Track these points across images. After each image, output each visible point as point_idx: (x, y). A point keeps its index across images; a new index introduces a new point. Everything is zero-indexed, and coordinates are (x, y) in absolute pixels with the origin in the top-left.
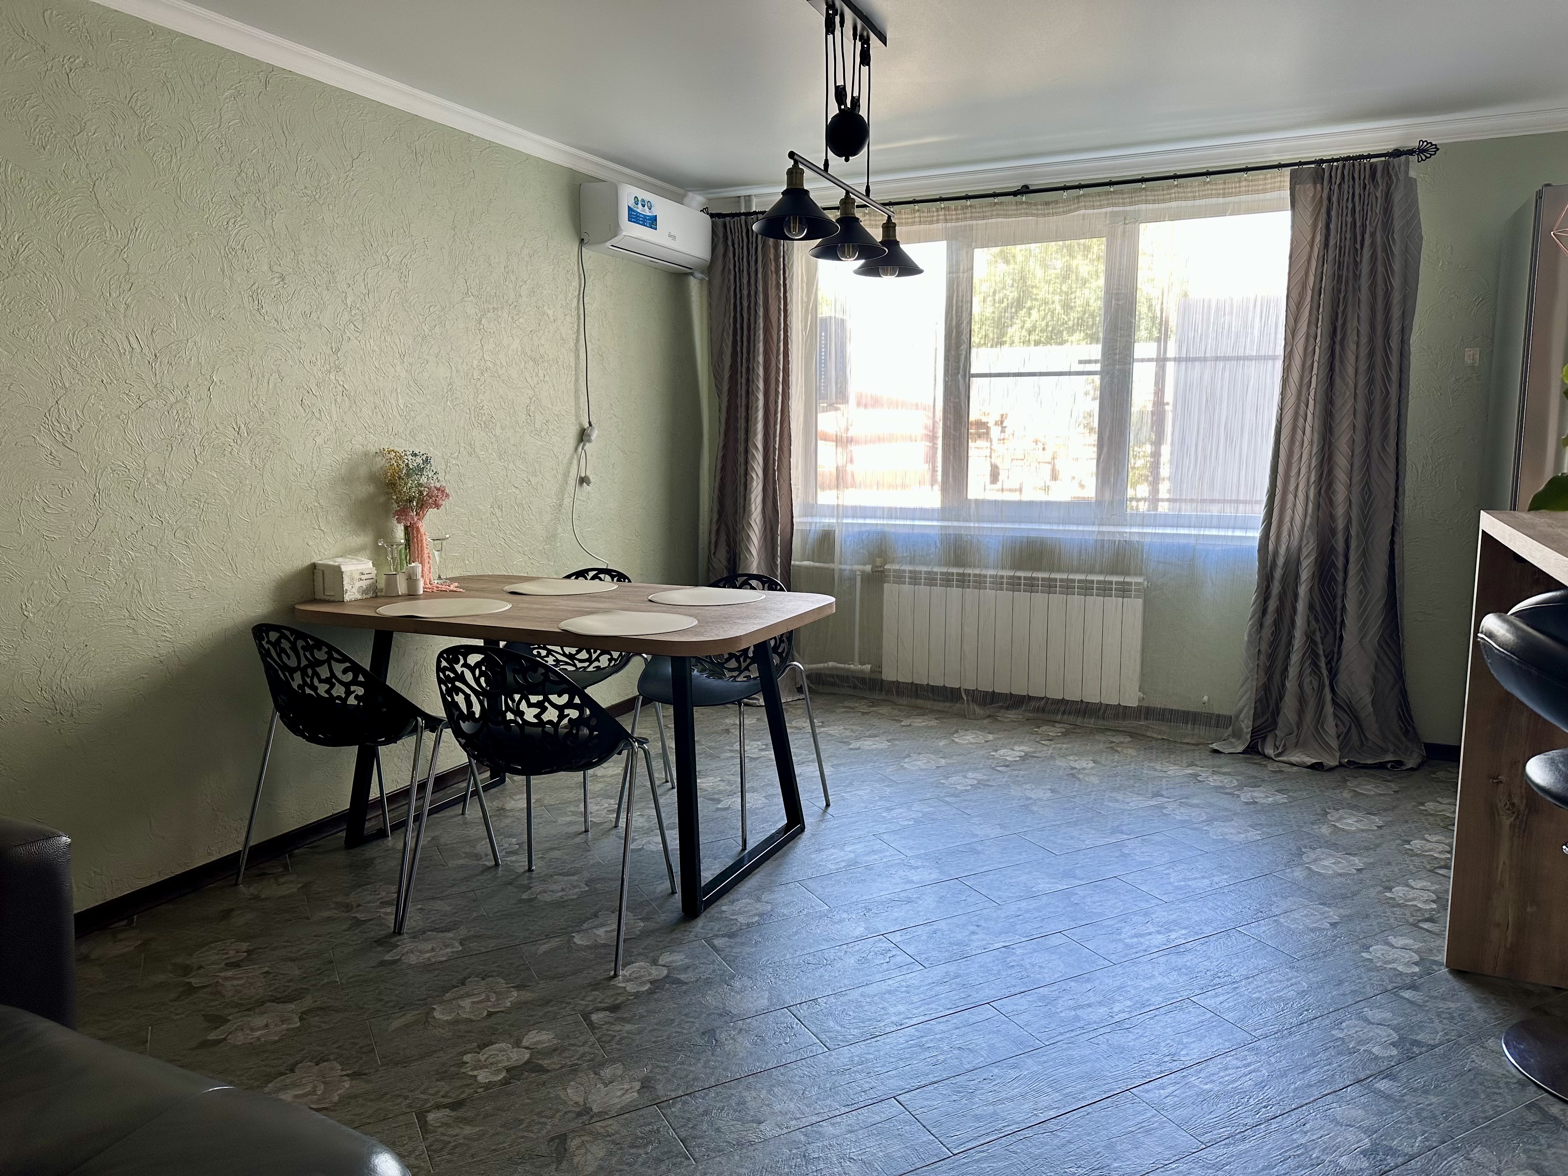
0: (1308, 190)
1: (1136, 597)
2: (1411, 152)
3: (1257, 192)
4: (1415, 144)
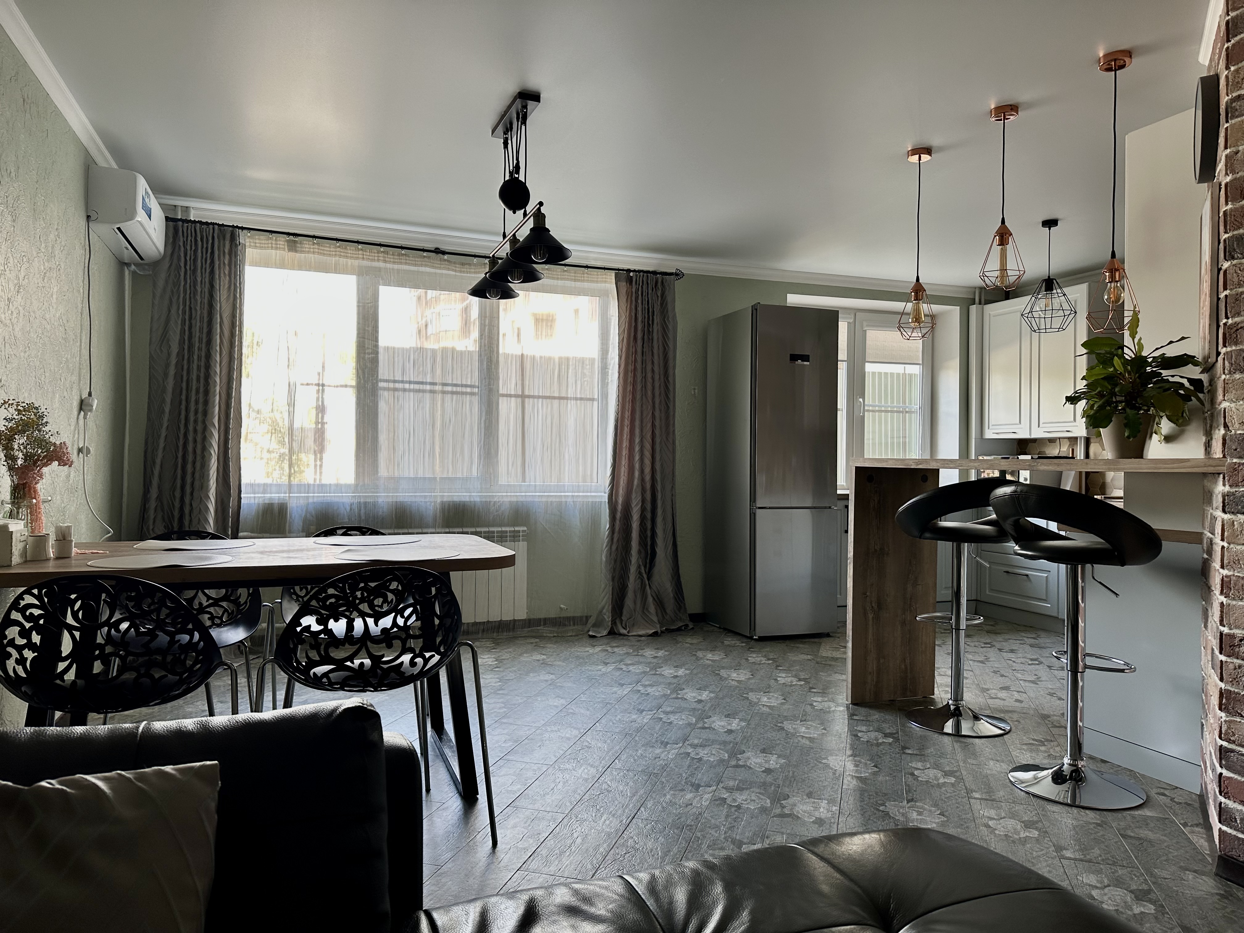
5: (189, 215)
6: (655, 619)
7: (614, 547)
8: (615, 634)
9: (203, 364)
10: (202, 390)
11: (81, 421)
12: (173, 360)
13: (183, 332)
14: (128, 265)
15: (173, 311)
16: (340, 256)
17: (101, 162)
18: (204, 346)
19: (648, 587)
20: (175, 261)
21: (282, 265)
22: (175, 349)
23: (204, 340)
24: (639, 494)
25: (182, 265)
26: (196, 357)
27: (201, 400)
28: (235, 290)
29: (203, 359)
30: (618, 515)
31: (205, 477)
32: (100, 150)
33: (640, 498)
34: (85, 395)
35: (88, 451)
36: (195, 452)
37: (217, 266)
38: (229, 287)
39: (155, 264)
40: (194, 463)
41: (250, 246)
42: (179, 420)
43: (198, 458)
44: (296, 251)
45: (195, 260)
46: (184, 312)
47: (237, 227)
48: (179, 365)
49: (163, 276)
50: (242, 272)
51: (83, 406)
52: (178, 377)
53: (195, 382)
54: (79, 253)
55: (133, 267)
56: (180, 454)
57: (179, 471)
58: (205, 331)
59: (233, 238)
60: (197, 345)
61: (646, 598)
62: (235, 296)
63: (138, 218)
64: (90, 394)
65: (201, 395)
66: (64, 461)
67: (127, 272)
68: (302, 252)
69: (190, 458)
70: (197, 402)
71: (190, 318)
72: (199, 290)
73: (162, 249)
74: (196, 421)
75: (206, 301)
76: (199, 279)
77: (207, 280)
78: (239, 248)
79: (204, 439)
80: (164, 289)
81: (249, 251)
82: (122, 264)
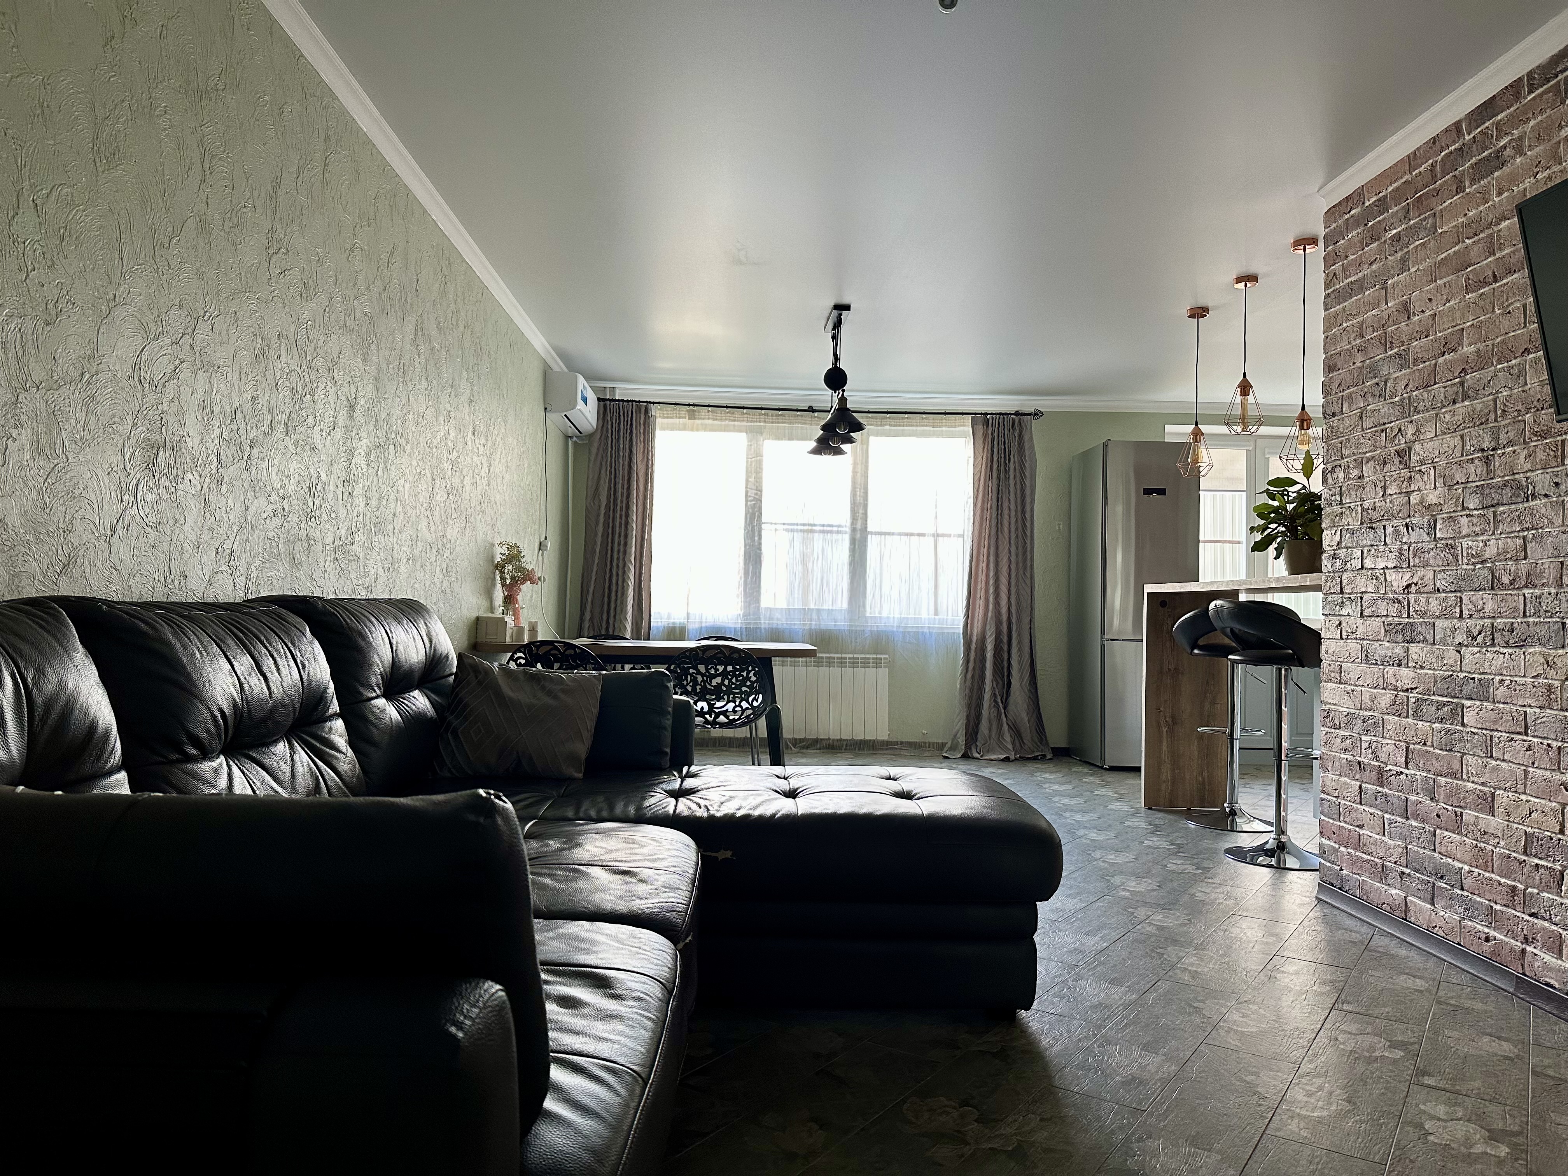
0: (980, 429)
1: (885, 667)
2: (1029, 414)
3: (951, 426)
4: (1032, 410)
5: (614, 395)
6: (1010, 747)
7: (969, 675)
8: (969, 757)
9: (624, 513)
10: (623, 534)
11: (540, 558)
12: (603, 512)
13: (609, 489)
14: (571, 437)
15: (603, 472)
16: (730, 420)
17: (556, 368)
18: (624, 499)
19: (1003, 715)
20: (605, 432)
21: (684, 428)
22: (604, 502)
23: (625, 495)
24: (993, 626)
25: (610, 435)
26: (618, 508)
27: (622, 542)
28: (648, 453)
29: (624, 510)
30: (973, 646)
31: (624, 603)
32: (553, 358)
33: (993, 629)
34: (543, 539)
35: (544, 580)
36: (617, 584)
37: (634, 435)
38: (644, 451)
39: (591, 436)
40: (617, 592)
41: (660, 417)
42: (606, 559)
43: (620, 588)
44: (695, 419)
45: (619, 431)
46: (610, 473)
47: (650, 402)
48: (607, 515)
49: (596, 445)
50: (653, 438)
51: (542, 547)
52: (606, 525)
53: (617, 529)
54: (541, 435)
55: (575, 439)
56: (607, 585)
57: (606, 599)
58: (626, 487)
59: (647, 411)
60: (620, 498)
61: (1002, 725)
62: (648, 458)
63: (578, 407)
64: (546, 538)
65: (622, 538)
66: (533, 583)
67: (570, 443)
68: (699, 419)
69: (614, 588)
70: (619, 544)
71: (615, 477)
72: (621, 454)
73: (595, 425)
74: (618, 559)
75: (626, 463)
76: (621, 446)
77: (627, 446)
78: (651, 419)
79: (624, 572)
80: (597, 455)
81: (659, 421)
82: (567, 437)
